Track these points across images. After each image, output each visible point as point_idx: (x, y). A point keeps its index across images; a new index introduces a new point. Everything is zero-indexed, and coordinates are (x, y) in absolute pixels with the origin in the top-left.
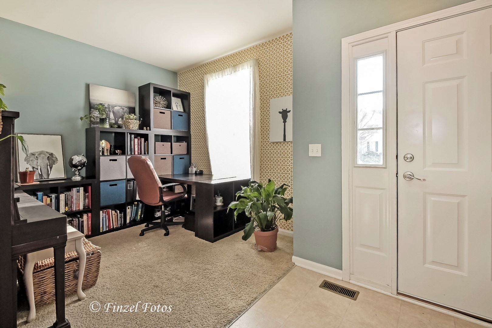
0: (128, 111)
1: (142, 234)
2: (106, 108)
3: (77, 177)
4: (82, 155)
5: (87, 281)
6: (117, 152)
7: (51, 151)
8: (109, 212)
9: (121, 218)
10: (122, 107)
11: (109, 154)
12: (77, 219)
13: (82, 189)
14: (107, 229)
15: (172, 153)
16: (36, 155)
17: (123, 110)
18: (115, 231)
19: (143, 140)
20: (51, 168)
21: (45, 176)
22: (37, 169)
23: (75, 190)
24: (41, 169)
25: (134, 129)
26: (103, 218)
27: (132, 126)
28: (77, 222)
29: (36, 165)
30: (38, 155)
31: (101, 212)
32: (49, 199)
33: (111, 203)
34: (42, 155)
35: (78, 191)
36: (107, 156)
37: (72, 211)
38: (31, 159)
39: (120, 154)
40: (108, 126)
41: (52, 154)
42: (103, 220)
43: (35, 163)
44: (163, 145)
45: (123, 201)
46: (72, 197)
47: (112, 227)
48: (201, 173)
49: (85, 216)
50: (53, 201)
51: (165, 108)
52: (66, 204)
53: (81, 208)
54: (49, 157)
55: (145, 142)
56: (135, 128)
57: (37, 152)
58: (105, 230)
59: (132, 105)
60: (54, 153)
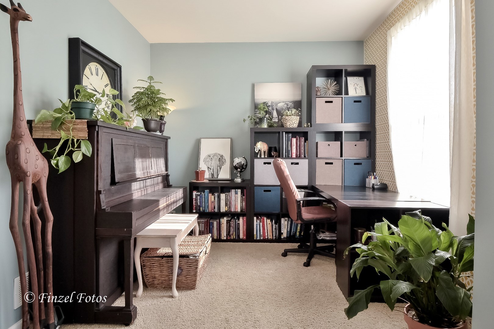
0: (293, 105)
1: (285, 254)
2: (269, 106)
3: (239, 179)
4: (243, 157)
5: (187, 282)
6: (273, 154)
7: (221, 153)
8: (264, 220)
9: (276, 229)
10: (287, 103)
11: (266, 157)
12: (234, 220)
13: (239, 191)
14: (262, 238)
15: (341, 156)
16: (211, 157)
17: (287, 105)
18: (269, 243)
19: (303, 139)
20: (220, 169)
21: (215, 176)
22: (211, 169)
23: (233, 191)
24: (213, 169)
25: (292, 127)
26: (257, 224)
27: (289, 123)
28: (234, 224)
29: (211, 165)
30: (212, 157)
31: (255, 218)
32: (213, 197)
33: (265, 211)
34: (215, 157)
35: (236, 193)
36: (265, 158)
37: (231, 211)
38: (207, 160)
39: (276, 157)
40: (266, 126)
41: (222, 156)
42: (257, 227)
43: (210, 164)
44: (329, 145)
45: (277, 211)
46: (231, 198)
47: (267, 237)
48: (384, 188)
49: (241, 219)
50: (216, 199)
51: (336, 95)
52: (226, 205)
53: (239, 210)
54: (220, 159)
55: (305, 142)
56: (292, 125)
57: (212, 154)
58: (258, 238)
59: (298, 98)
60: (224, 155)
